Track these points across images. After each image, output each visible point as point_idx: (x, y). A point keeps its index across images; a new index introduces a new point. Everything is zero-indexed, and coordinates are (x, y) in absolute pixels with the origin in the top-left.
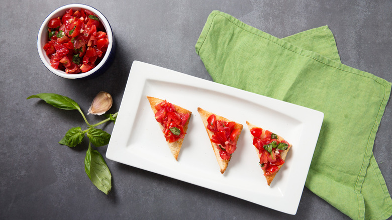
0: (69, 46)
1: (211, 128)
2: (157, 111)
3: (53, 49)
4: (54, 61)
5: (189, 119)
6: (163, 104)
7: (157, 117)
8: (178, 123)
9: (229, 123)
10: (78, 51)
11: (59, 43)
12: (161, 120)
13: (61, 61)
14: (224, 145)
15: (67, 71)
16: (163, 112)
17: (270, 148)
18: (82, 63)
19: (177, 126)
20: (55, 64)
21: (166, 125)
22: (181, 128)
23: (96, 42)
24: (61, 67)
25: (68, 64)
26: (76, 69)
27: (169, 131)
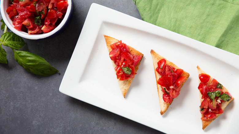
0: (31, 8)
1: (160, 70)
2: (111, 50)
3: (15, 12)
4: (17, 23)
5: (141, 61)
6: (119, 43)
7: (111, 56)
8: (130, 64)
9: (177, 70)
10: (40, 14)
11: (21, 6)
12: (115, 59)
13: (23, 23)
14: (169, 89)
15: (30, 32)
16: (117, 52)
17: (213, 96)
18: (43, 24)
19: (129, 66)
20: (17, 26)
21: (119, 63)
22: (132, 68)
23: (57, 5)
24: (24, 29)
25: (30, 26)
26: (38, 30)
27: (121, 69)
